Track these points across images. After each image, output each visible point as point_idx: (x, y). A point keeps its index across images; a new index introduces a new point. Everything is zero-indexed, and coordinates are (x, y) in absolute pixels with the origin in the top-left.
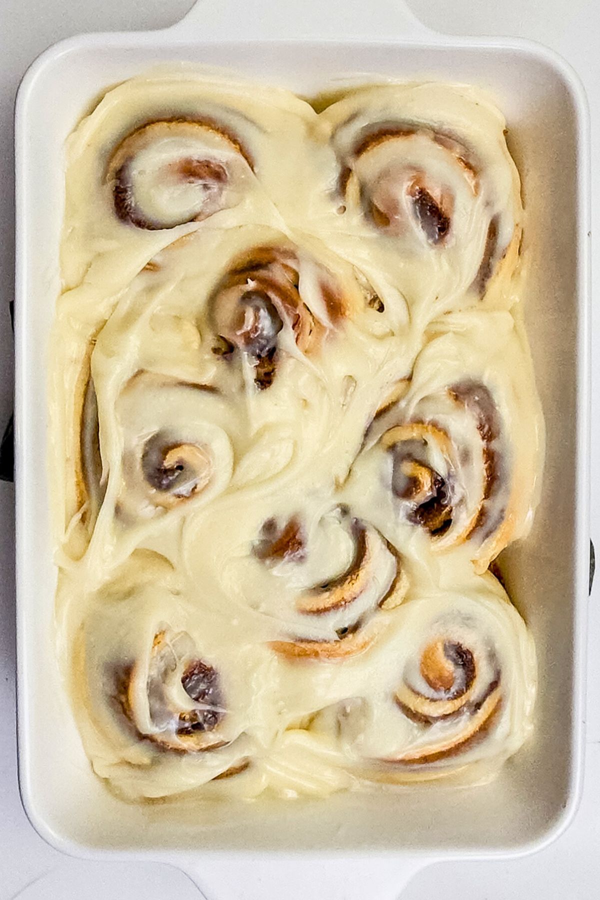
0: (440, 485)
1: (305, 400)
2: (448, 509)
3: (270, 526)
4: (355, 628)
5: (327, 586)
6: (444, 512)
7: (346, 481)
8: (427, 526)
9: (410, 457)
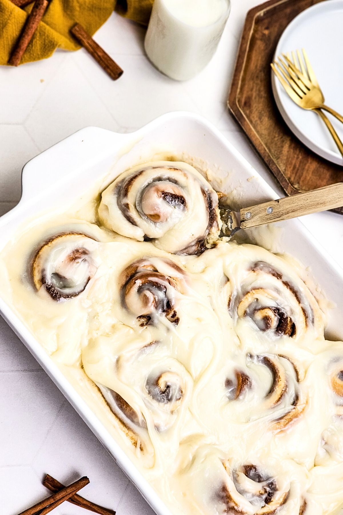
0: (277, 311)
1: (197, 318)
2: (289, 319)
3: (228, 383)
4: (297, 398)
5: (271, 391)
6: (288, 321)
7: (240, 342)
8: (287, 333)
9: (255, 310)
